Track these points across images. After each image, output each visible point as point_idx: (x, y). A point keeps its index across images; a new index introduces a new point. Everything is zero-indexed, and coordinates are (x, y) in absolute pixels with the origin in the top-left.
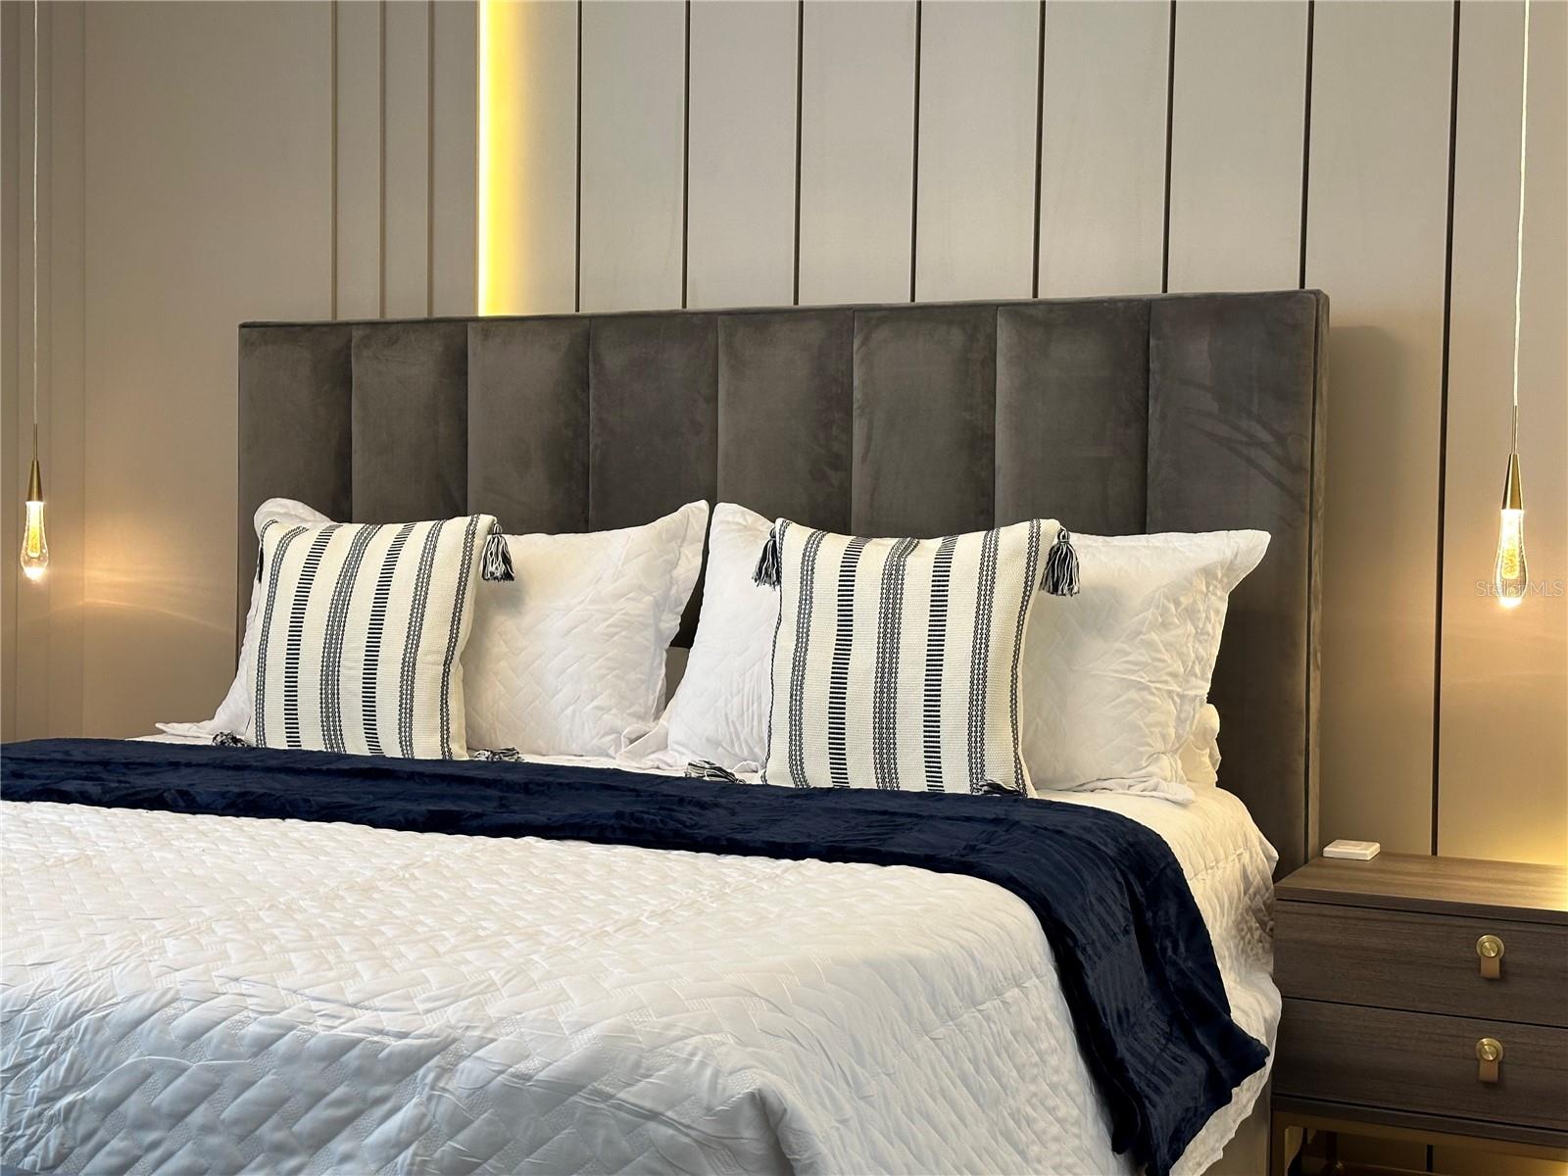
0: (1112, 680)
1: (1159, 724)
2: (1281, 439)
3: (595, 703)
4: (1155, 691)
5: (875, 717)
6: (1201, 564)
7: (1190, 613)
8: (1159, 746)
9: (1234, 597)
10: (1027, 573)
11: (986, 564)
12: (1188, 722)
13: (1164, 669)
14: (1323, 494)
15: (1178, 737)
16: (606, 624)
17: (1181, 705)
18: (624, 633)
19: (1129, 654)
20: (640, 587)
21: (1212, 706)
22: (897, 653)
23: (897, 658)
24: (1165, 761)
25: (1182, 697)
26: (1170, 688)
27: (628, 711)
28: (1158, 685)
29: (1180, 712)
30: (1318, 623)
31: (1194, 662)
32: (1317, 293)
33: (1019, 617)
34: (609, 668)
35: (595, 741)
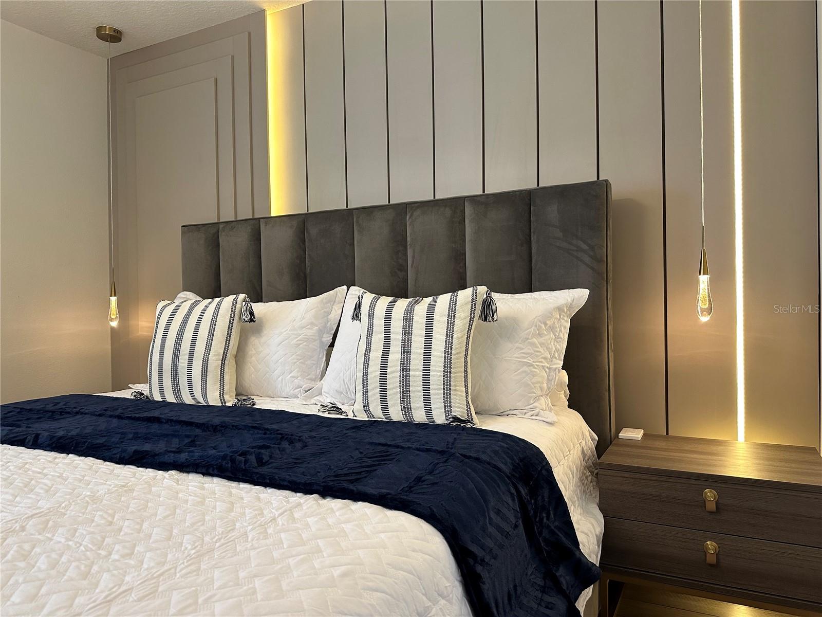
0: (515, 361)
1: (538, 382)
2: (592, 248)
3: (290, 375)
4: (536, 366)
5: (400, 383)
6: (556, 305)
7: (552, 329)
8: (539, 393)
9: (573, 320)
10: (471, 312)
11: (451, 308)
12: (553, 381)
13: (539, 356)
14: (612, 273)
15: (548, 388)
16: (296, 340)
17: (549, 373)
18: (305, 344)
19: (523, 349)
20: (312, 324)
21: (564, 371)
22: (410, 352)
23: (410, 354)
24: (543, 400)
25: (549, 369)
26: (543, 365)
27: (307, 378)
28: (537, 364)
29: (548, 376)
30: (612, 330)
31: (555, 352)
32: (606, 181)
33: (468, 333)
34: (297, 359)
35: (292, 391)
